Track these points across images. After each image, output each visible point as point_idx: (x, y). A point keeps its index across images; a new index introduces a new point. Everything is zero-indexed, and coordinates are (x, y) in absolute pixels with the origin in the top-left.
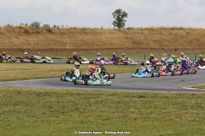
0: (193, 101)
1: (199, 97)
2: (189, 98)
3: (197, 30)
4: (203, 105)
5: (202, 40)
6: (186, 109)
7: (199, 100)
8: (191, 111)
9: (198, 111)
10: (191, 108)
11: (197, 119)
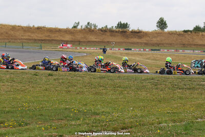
0: (8, 76)
1: (12, 73)
2: (5, 74)
3: (6, 25)
4: (15, 80)
5: (9, 33)
6: (3, 82)
7: (12, 76)
8: (7, 84)
9: (12, 84)
10: (7, 81)
11: (12, 90)
